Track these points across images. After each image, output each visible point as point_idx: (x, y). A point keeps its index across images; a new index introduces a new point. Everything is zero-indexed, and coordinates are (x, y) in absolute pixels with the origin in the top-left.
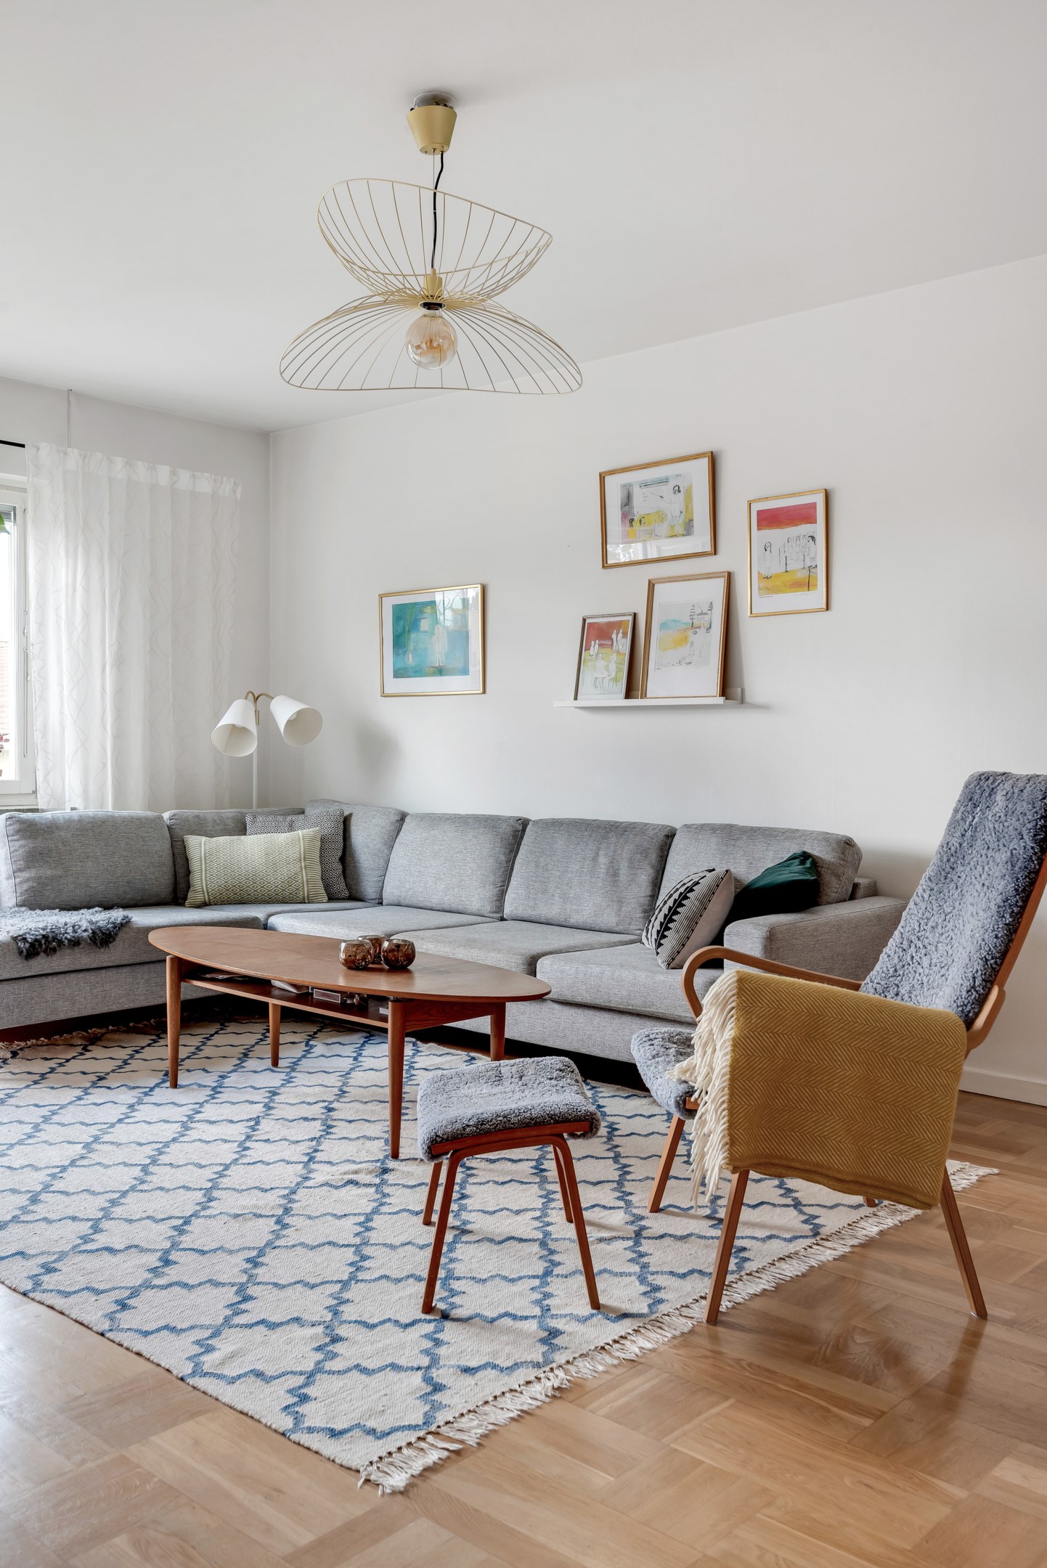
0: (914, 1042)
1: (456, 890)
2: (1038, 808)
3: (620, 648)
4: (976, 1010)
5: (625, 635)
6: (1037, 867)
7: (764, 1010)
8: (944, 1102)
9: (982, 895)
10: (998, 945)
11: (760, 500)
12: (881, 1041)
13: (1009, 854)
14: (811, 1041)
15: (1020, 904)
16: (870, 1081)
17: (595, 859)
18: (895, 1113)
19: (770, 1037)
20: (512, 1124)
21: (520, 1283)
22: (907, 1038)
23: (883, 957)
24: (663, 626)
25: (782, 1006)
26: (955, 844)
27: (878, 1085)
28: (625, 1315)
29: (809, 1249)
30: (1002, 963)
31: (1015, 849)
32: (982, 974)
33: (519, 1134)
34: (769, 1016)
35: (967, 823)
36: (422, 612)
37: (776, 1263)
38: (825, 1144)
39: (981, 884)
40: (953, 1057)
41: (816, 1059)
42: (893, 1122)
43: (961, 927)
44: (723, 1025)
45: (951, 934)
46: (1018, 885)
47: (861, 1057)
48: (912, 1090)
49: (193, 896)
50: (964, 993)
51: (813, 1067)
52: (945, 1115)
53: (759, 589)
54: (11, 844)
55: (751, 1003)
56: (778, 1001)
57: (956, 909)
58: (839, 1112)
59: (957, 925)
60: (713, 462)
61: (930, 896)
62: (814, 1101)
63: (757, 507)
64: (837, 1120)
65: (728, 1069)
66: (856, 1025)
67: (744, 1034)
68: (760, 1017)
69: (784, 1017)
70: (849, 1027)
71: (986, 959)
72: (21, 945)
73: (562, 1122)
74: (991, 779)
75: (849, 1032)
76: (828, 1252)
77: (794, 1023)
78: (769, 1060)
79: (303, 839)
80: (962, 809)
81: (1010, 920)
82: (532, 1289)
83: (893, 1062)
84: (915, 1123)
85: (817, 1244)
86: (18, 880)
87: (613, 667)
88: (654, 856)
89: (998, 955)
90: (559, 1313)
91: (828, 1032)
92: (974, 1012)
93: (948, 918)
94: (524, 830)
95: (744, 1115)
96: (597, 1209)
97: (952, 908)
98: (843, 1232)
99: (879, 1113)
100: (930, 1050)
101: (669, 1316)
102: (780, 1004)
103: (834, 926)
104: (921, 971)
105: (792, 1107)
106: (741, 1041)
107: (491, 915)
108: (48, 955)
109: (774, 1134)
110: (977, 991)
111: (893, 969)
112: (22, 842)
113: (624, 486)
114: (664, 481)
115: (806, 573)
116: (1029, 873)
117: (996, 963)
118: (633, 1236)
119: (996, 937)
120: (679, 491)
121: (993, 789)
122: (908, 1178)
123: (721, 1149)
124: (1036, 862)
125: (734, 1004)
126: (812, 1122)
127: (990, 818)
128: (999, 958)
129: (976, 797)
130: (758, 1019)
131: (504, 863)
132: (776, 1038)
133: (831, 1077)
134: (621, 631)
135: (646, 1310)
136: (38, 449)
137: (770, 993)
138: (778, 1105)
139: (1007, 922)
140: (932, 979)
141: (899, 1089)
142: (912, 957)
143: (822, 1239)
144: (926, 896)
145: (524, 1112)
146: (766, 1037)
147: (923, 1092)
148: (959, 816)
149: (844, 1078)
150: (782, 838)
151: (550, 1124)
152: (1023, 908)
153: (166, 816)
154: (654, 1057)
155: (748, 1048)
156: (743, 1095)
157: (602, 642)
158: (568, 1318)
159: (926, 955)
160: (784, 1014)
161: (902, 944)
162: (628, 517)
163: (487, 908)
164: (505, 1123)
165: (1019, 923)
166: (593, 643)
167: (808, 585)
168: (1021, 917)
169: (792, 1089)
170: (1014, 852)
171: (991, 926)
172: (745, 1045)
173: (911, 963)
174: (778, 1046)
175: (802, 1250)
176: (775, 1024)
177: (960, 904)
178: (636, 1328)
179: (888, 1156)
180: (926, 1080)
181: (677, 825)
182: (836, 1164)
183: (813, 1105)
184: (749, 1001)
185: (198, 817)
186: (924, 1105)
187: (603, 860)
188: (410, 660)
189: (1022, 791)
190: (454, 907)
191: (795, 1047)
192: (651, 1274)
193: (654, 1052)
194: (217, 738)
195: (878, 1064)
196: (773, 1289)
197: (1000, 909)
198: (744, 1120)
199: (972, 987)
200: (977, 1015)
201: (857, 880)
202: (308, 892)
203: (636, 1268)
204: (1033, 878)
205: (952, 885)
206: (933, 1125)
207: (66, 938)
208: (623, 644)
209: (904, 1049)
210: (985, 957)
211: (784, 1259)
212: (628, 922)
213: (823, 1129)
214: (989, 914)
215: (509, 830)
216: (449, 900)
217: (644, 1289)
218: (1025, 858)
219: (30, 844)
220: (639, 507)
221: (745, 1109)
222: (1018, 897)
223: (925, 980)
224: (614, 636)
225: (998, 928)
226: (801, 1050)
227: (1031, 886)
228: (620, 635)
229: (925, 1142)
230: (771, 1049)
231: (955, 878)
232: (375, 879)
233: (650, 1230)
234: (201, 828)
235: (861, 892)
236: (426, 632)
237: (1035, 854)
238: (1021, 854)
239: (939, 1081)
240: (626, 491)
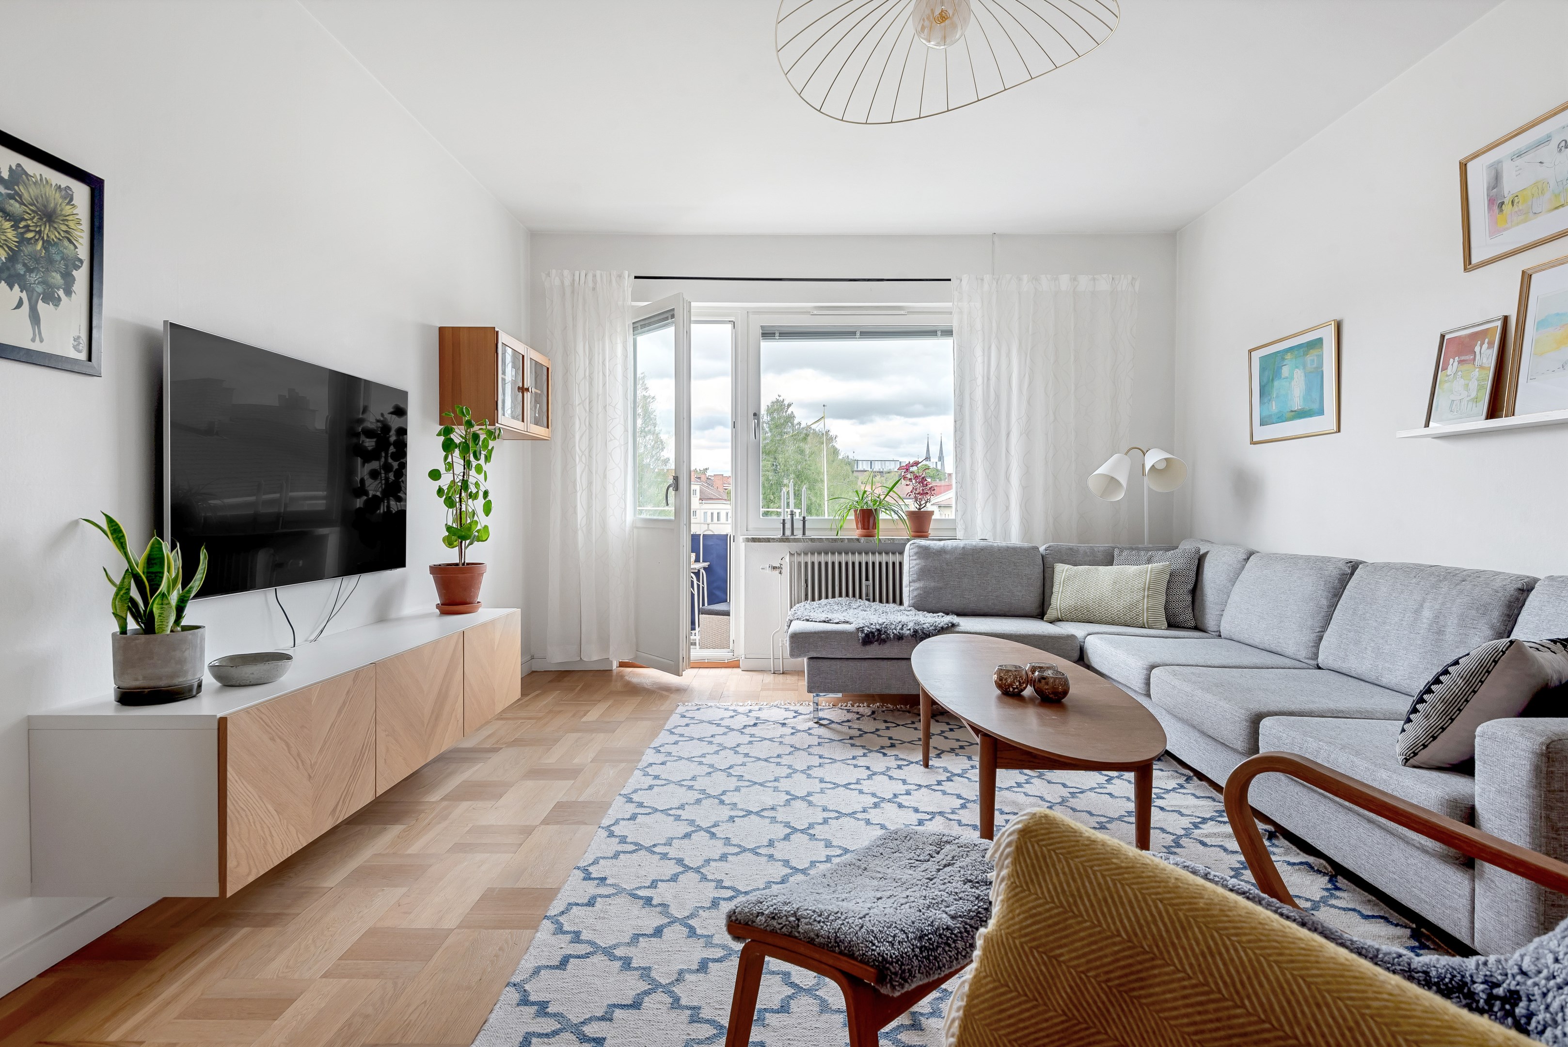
1: (1275, 630)
3: (1485, 361)
5: (1491, 345)
17: (1418, 611)
24: (1541, 324)
36: (1283, 359)
49: (1051, 613)
54: (911, 562)
72: (860, 634)
73: (847, 956)
79: (1151, 571)
86: (911, 588)
87: (1474, 385)
94: (1352, 574)
107: (1306, 661)
108: (880, 644)
112: (918, 561)
113: (1491, 166)
114: (1548, 139)
131: (1325, 607)
134: (1487, 340)
136: (961, 280)
153: (1042, 549)
157: (1463, 358)
162: (1496, 203)
163: (1303, 653)
166: (1451, 360)
181: (1538, 576)
185: (1071, 549)
187: (1427, 614)
188: (1274, 407)
190: (1273, 647)
194: (1092, 483)
202: (1147, 619)
207: (893, 633)
208: (1487, 356)
215: (1336, 573)
216: (1267, 640)
219: (922, 563)
220: (1510, 186)
224: (1477, 349)
228: (1485, 346)
232: (1218, 613)
234: (1073, 558)
236: (1287, 378)
240: (1493, 172)
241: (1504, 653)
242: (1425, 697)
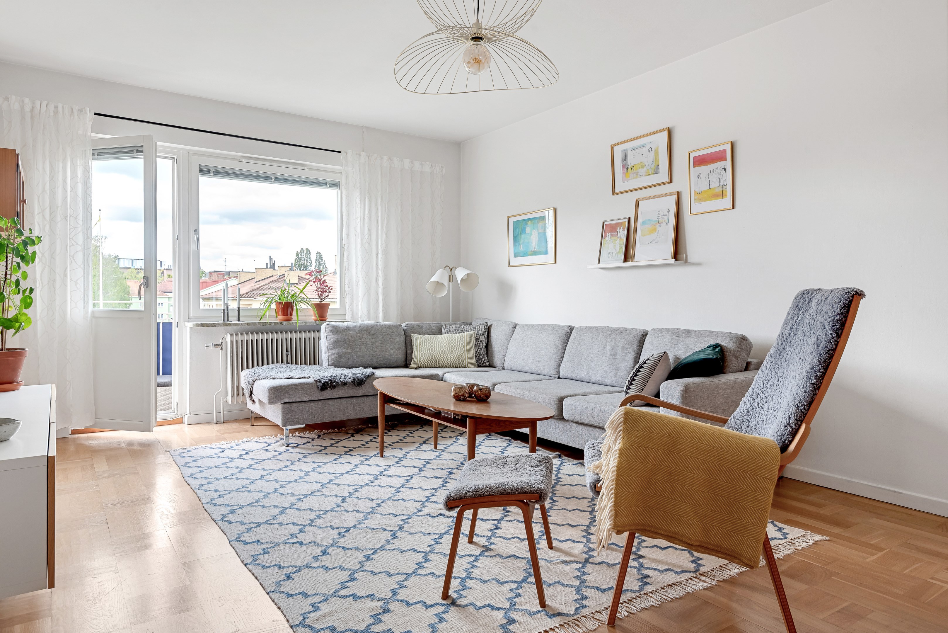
0: (741, 458)
1: (537, 362)
2: (835, 308)
3: (622, 236)
5: (624, 229)
6: (834, 347)
7: (640, 433)
8: (763, 499)
9: (799, 365)
10: (806, 397)
11: (695, 151)
12: (718, 456)
13: (816, 338)
14: (671, 453)
15: (822, 370)
16: (711, 482)
17: (605, 347)
18: (729, 504)
19: (644, 450)
20: (494, 492)
21: (506, 585)
22: (737, 455)
23: (742, 403)
24: (643, 223)
25: (652, 431)
26: (786, 334)
27: (716, 484)
28: (558, 615)
29: (690, 581)
30: (808, 409)
31: (820, 335)
32: (795, 416)
33: (497, 499)
34: (643, 436)
35: (794, 321)
36: (526, 224)
37: (666, 588)
38: (680, 520)
39: (799, 358)
40: (769, 469)
41: (675, 466)
42: (727, 509)
43: (787, 386)
44: (616, 440)
45: (781, 389)
46: (821, 359)
47: (705, 466)
48: (740, 489)
49: (414, 363)
50: (783, 427)
51: (673, 470)
52: (763, 507)
53: (695, 199)
54: (328, 337)
55: (632, 428)
56: (649, 428)
57: (785, 374)
58: (689, 500)
59: (785, 384)
60: (669, 133)
61: (770, 366)
62: (673, 492)
63: (693, 155)
64: (688, 506)
65: (615, 468)
66: (701, 445)
67: (627, 447)
68: (637, 437)
70: (697, 446)
71: (798, 406)
72: (318, 384)
73: (523, 493)
74: (810, 293)
75: (697, 449)
76: (702, 584)
77: (659, 441)
78: (642, 464)
79: (467, 336)
80: (792, 312)
81: (815, 381)
82: (510, 590)
83: (727, 470)
84: (742, 511)
85: (696, 578)
86: (330, 354)
87: (618, 246)
88: (635, 346)
89: (806, 404)
91: (682, 449)
92: (789, 440)
93: (780, 379)
94: (571, 332)
95: (624, 498)
96: (569, 542)
97: (782, 373)
98: (715, 571)
99: (717, 503)
100: (753, 463)
101: (585, 617)
102: (650, 429)
104: (763, 412)
105: (659, 495)
106: (624, 451)
107: (554, 376)
108: (332, 389)
109: (646, 511)
110: (791, 427)
111: (747, 411)
112: (332, 336)
113: (623, 151)
114: (644, 146)
115: (721, 189)
116: (828, 351)
117: (804, 409)
118: (583, 561)
119: (805, 392)
120: (652, 151)
121: (811, 299)
122: (737, 546)
123: (609, 519)
124: (833, 343)
125: (621, 428)
126: (672, 505)
127: (807, 317)
128: (807, 405)
129: (800, 304)
130: (636, 438)
131: (561, 349)
132: (647, 450)
133: (684, 478)
134: (622, 227)
135: (573, 612)
136: (347, 153)
137: (644, 422)
138: (649, 493)
139: (813, 382)
140: (768, 418)
141: (731, 488)
142: (758, 404)
143: (700, 574)
144: (768, 366)
145: (502, 486)
146: (640, 449)
147: (748, 491)
148: (790, 317)
149: (693, 479)
150: (705, 335)
151: (515, 494)
152: (824, 373)
153: (403, 325)
154: (592, 457)
155: (628, 456)
156: (624, 485)
157: (612, 234)
158: (523, 612)
159: (766, 403)
160: (653, 436)
161: (753, 395)
162: (625, 168)
163: (552, 372)
164: (489, 491)
165: (821, 383)
166: (608, 234)
167: (722, 195)
168: (823, 379)
169: (658, 484)
170: (819, 337)
171: (802, 384)
172: (627, 454)
173: (757, 407)
174: (648, 456)
175: (685, 581)
176: (647, 442)
177: (787, 371)
178: (562, 624)
179: (724, 531)
180: (750, 483)
181: (649, 329)
182: (687, 534)
183: (672, 495)
184: (630, 426)
185: (419, 325)
186: (749, 499)
187: (609, 348)
188: (521, 248)
189: (827, 298)
190: (536, 371)
191: (660, 457)
192: (585, 588)
193: (593, 454)
194: (429, 287)
195: (716, 471)
196: (658, 606)
197: (808, 374)
198: (624, 501)
199: (788, 424)
200: (791, 442)
201: (749, 360)
202: (468, 363)
203: (577, 583)
204: (832, 354)
205: (783, 359)
206: (754, 513)
207: (340, 381)
208: (623, 234)
209: (734, 462)
210: (797, 404)
211: (671, 586)
213: (678, 510)
214: (802, 377)
215: (564, 332)
216: (533, 368)
217: (577, 597)
218: (825, 341)
219: (335, 337)
220: (631, 161)
221: (626, 495)
222: (820, 366)
223: (765, 418)
224: (618, 230)
225: (807, 386)
226: (664, 459)
227: (829, 359)
228: (622, 229)
229: (749, 525)
230: (643, 457)
231: (785, 355)
232: (501, 357)
233: (595, 558)
234: (421, 331)
235: (752, 367)
236: (529, 234)
237: (833, 338)
238: (823, 338)
239: (759, 485)
240: (624, 154)
241: (662, 357)
242: (635, 378)
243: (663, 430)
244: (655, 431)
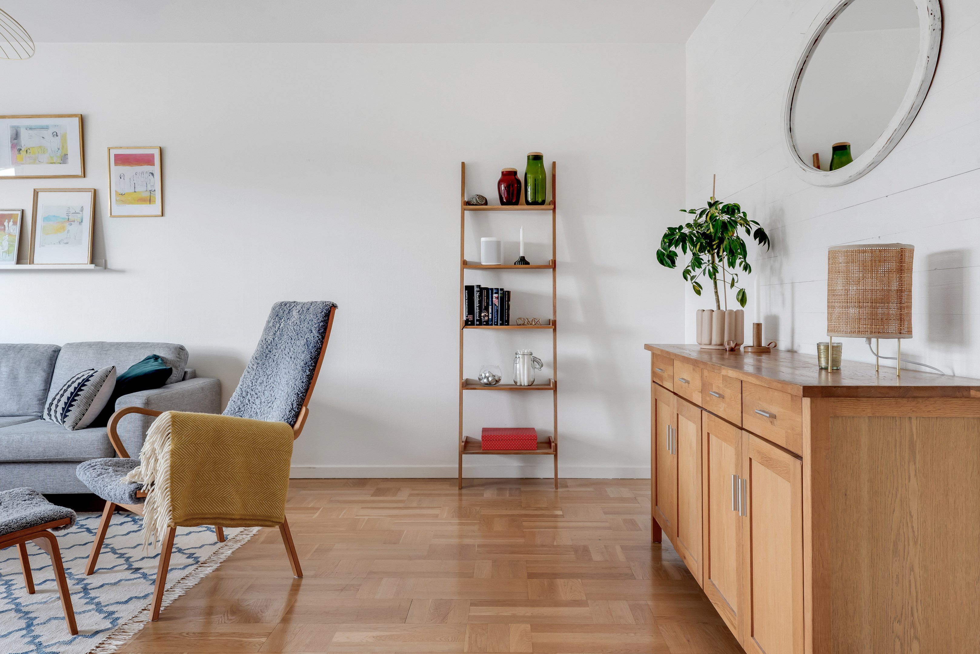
0: (269, 439)
2: (319, 317)
4: (295, 420)
5: (15, 223)
6: (321, 346)
7: (189, 432)
8: (285, 468)
9: (291, 363)
10: (304, 386)
11: (116, 148)
12: (252, 441)
13: (305, 341)
14: (216, 446)
15: (313, 365)
16: (247, 463)
18: (260, 478)
19: (194, 446)
20: (12, 529)
21: (11, 636)
22: (266, 437)
23: (229, 403)
24: (46, 219)
25: (199, 429)
26: (270, 339)
27: (251, 464)
28: (97, 633)
29: (197, 570)
30: (306, 395)
31: (309, 338)
32: (296, 402)
33: (18, 534)
34: (192, 434)
35: (277, 328)
37: (181, 581)
38: (225, 501)
39: (289, 357)
40: (288, 444)
41: (219, 456)
42: (259, 483)
43: (279, 381)
44: (163, 444)
45: (273, 385)
46: (312, 355)
47: (243, 451)
48: (269, 464)
50: (288, 413)
51: (217, 460)
52: (286, 474)
53: (116, 200)
55: (181, 429)
56: (196, 426)
57: (274, 372)
58: (232, 482)
59: (276, 380)
60: (83, 121)
61: (257, 367)
62: (217, 479)
63: (113, 152)
64: (231, 487)
65: (169, 468)
66: (239, 434)
67: (178, 447)
68: (187, 436)
69: (200, 434)
70: (236, 435)
71: (298, 394)
73: (50, 521)
74: (288, 305)
75: (236, 438)
76: (209, 568)
77: (206, 437)
78: (193, 460)
80: (273, 321)
81: (309, 373)
82: (22, 636)
83: (259, 451)
84: (271, 482)
85: (200, 567)
88: (45, 364)
89: (304, 391)
90: (50, 644)
93: (269, 377)
95: (180, 493)
97: (272, 372)
99: (252, 480)
100: (277, 442)
101: (126, 625)
102: (198, 427)
103: (181, 394)
104: (255, 406)
105: (205, 484)
106: (176, 451)
109: (195, 501)
110: (294, 411)
111: (238, 408)
113: (12, 127)
115: (148, 194)
116: (317, 349)
117: (303, 395)
118: (82, 590)
119: (303, 382)
120: (57, 136)
121: (290, 310)
122: (268, 511)
123: (168, 514)
124: (320, 343)
125: (170, 431)
126: (217, 490)
127: (290, 324)
128: (305, 393)
129: (281, 314)
130: (186, 437)
132: (196, 446)
133: (227, 464)
134: (12, 220)
135: (110, 626)
137: (191, 422)
138: (197, 484)
139: (308, 374)
140: (263, 410)
141: (262, 465)
142: (249, 400)
144: (255, 367)
145: (21, 520)
146: (191, 446)
147: (274, 465)
148: (271, 324)
149: (235, 463)
150: (139, 348)
151: (42, 524)
152: (315, 366)
154: (99, 475)
155: (180, 454)
156: (179, 481)
158: (58, 645)
159: (257, 398)
160: (200, 433)
161: (242, 394)
162: (16, 148)
164: (7, 529)
165: (313, 374)
167: (150, 201)
168: (314, 371)
169: (205, 475)
170: (308, 339)
171: (299, 377)
172: (179, 453)
173: (248, 403)
174: (198, 451)
175: (193, 571)
176: (195, 439)
177: (276, 369)
178: (108, 637)
179: (257, 502)
180: (276, 458)
181: (61, 344)
182: (231, 511)
183: (217, 481)
184: (179, 428)
186: (275, 471)
187: (4, 369)
189: (308, 309)
191: (207, 450)
192: (104, 607)
193: (99, 473)
195: (251, 453)
196: (184, 594)
197: (303, 368)
198: (180, 495)
199: (291, 409)
200: (295, 422)
201: (186, 370)
203: (93, 606)
204: (319, 351)
205: (271, 360)
206: (280, 481)
208: (13, 229)
209: (264, 443)
210: (297, 393)
211: (184, 579)
212: (26, 408)
213: (223, 493)
214: (297, 371)
217: (103, 615)
218: (314, 342)
220: (25, 142)
221: (181, 489)
222: (312, 361)
223: (258, 411)
224: (6, 224)
225: (303, 378)
226: (210, 452)
227: (318, 356)
229: (277, 491)
230: (194, 453)
231: (272, 356)
233: (91, 585)
235: (188, 376)
237: (319, 339)
238: (312, 340)
239: (282, 458)
240: (15, 131)
241: (110, 372)
242: (75, 398)
243: (208, 427)
244: (201, 428)
